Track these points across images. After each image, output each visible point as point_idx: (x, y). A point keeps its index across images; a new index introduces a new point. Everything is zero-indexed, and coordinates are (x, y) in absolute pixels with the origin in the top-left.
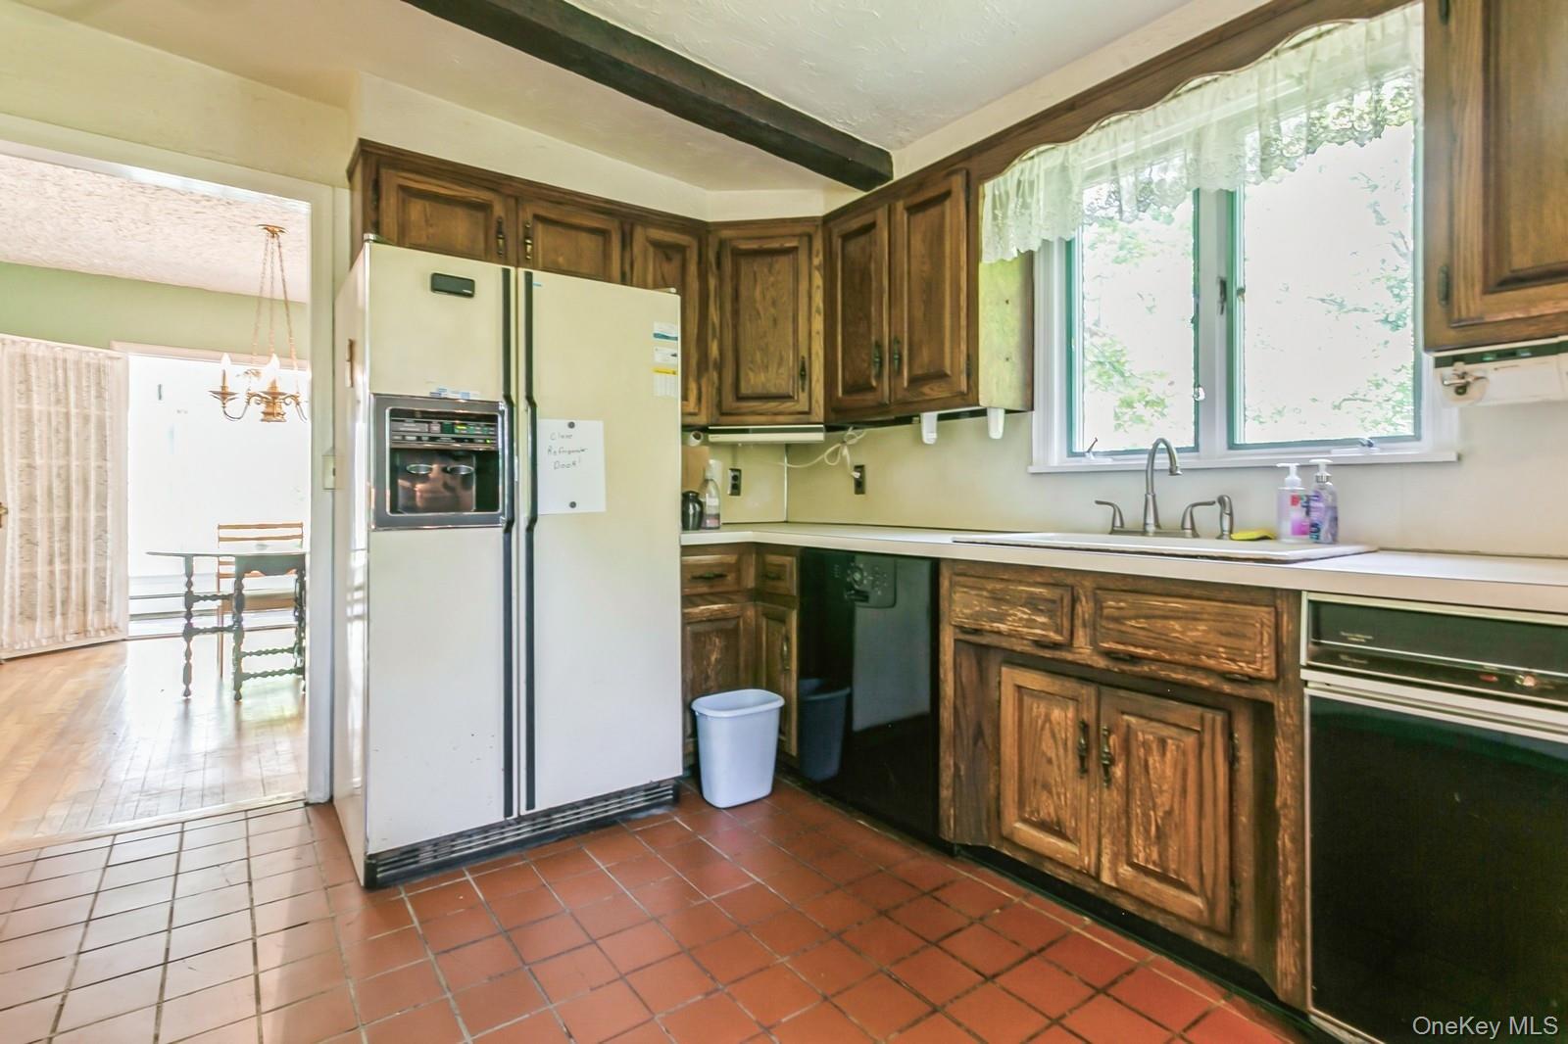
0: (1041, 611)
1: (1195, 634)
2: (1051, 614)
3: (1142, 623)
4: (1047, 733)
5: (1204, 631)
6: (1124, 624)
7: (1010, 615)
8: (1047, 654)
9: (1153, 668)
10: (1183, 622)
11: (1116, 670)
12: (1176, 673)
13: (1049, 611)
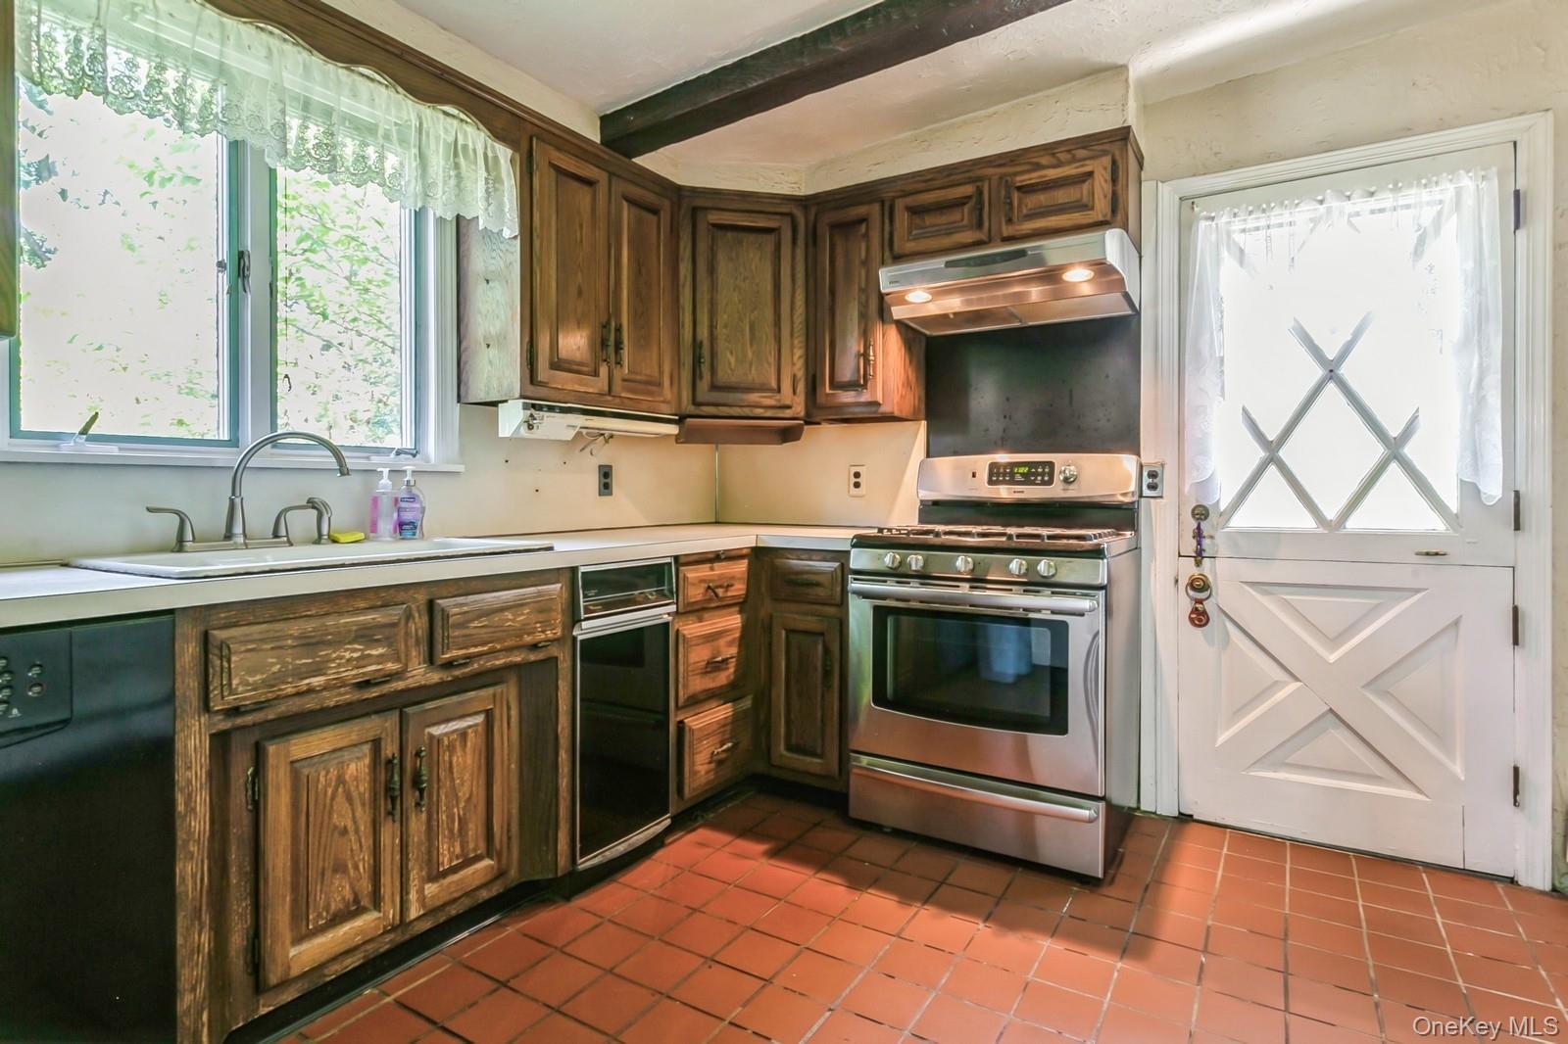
0: (377, 640)
1: (522, 618)
2: (389, 641)
3: (484, 622)
4: (340, 798)
5: (528, 613)
6: (468, 627)
7: (334, 660)
8: (374, 692)
9: (482, 662)
10: (514, 610)
11: (450, 679)
12: (498, 659)
13: (387, 638)
